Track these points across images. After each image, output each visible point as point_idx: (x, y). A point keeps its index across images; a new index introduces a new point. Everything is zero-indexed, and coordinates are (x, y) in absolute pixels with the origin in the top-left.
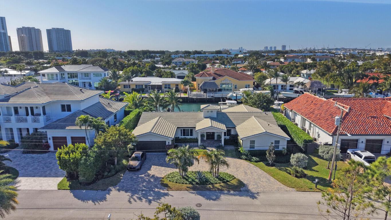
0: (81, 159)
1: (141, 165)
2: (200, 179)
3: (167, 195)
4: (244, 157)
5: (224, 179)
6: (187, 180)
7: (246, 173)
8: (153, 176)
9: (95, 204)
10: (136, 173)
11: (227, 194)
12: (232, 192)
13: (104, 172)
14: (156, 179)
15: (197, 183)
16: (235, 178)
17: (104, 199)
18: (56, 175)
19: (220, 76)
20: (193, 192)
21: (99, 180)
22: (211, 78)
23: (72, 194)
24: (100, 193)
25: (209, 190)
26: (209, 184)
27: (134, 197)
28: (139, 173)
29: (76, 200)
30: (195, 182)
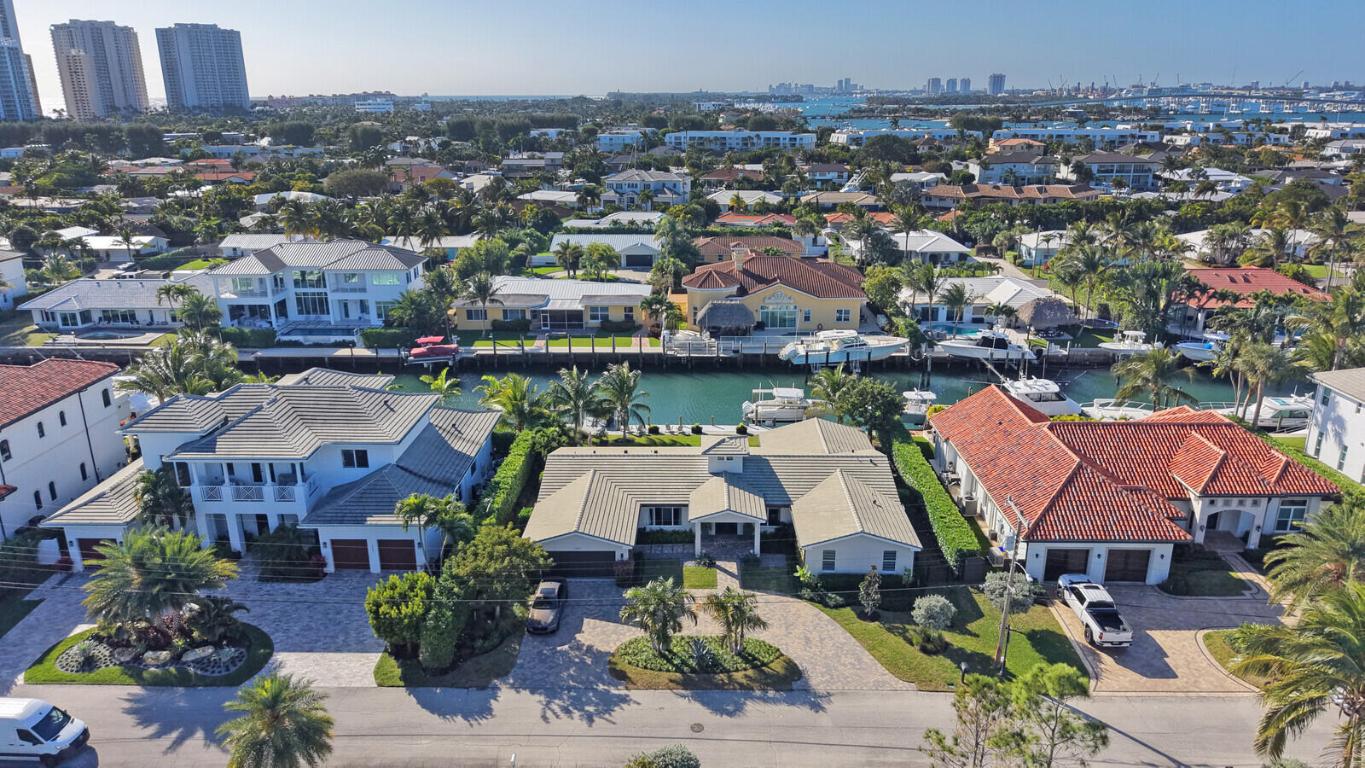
0: (423, 617)
1: (559, 619)
2: (701, 658)
3: (624, 699)
4: (806, 592)
5: (755, 659)
6: (669, 661)
7: (808, 640)
8: (590, 648)
9: (471, 725)
10: (550, 640)
11: (759, 698)
12: (771, 693)
13: (473, 639)
14: (598, 656)
15: (693, 670)
16: (782, 655)
17: (485, 711)
18: (362, 647)
19: (761, 280)
20: (683, 692)
21: (465, 660)
22: (734, 289)
23: (412, 699)
24: (475, 695)
25: (721, 687)
26: (722, 672)
27: (554, 707)
28: (556, 639)
29: (425, 713)
30: (687, 665)
